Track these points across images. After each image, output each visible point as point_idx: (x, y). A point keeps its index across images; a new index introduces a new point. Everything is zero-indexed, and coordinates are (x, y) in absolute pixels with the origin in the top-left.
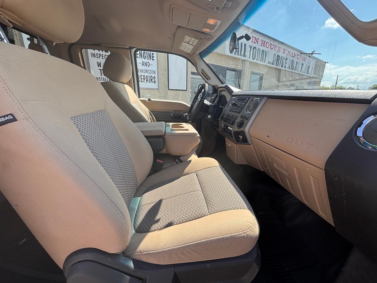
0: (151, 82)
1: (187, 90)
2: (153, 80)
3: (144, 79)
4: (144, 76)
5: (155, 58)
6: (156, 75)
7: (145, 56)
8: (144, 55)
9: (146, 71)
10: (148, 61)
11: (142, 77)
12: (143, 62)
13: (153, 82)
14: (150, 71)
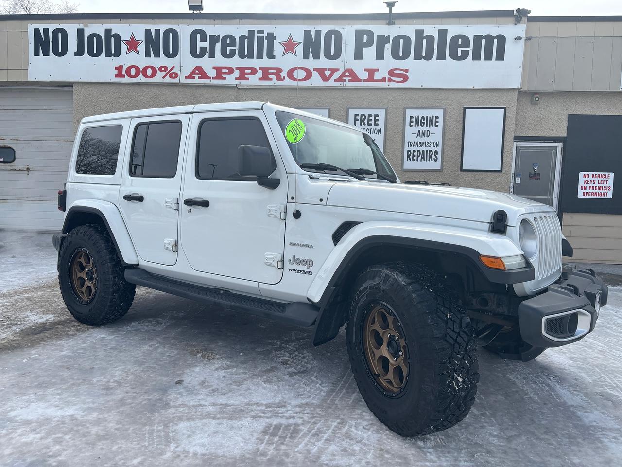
0: (429, 160)
1: (501, 171)
2: (433, 157)
3: (418, 156)
4: (418, 151)
5: (440, 124)
6: (439, 149)
7: (424, 123)
8: (423, 121)
9: (423, 144)
10: (428, 128)
11: (416, 154)
12: (419, 131)
13: (432, 160)
14: (429, 144)
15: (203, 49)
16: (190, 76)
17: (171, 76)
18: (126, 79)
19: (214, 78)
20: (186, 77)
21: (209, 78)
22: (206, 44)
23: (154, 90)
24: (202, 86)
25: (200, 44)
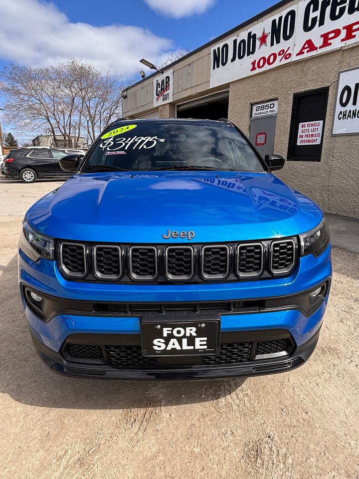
15: (314, 19)
16: (301, 53)
17: (286, 58)
18: (258, 71)
19: (321, 47)
20: (297, 55)
21: (316, 48)
22: (317, 14)
23: (274, 74)
24: (310, 59)
25: (312, 15)
